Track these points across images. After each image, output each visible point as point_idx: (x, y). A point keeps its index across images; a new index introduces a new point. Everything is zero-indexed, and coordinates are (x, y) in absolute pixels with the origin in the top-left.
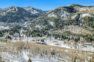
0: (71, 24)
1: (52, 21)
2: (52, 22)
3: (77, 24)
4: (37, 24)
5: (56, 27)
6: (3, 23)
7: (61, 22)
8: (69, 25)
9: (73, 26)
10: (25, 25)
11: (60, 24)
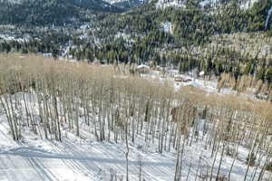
0: (238, 28)
1: (170, 20)
2: (170, 23)
3: (261, 28)
4: (121, 28)
5: (184, 37)
6: (13, 27)
7: (201, 22)
8: (228, 31)
9: (244, 35)
10: (82, 34)
11: (198, 30)
